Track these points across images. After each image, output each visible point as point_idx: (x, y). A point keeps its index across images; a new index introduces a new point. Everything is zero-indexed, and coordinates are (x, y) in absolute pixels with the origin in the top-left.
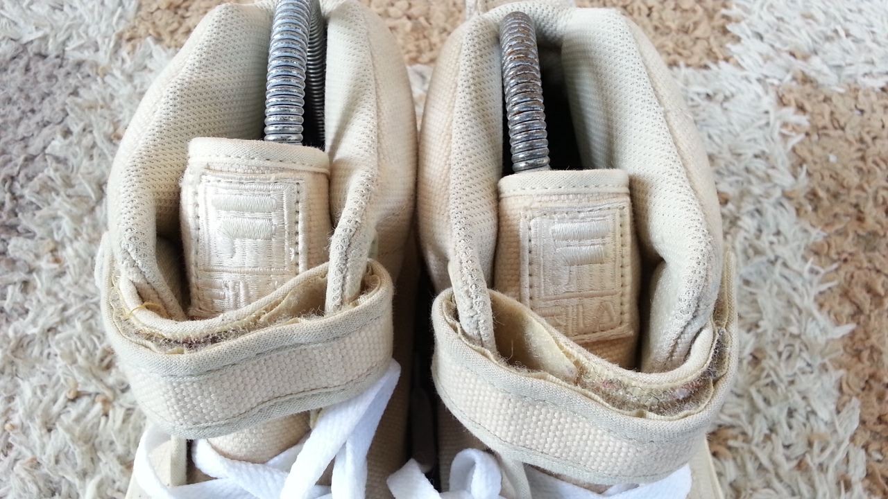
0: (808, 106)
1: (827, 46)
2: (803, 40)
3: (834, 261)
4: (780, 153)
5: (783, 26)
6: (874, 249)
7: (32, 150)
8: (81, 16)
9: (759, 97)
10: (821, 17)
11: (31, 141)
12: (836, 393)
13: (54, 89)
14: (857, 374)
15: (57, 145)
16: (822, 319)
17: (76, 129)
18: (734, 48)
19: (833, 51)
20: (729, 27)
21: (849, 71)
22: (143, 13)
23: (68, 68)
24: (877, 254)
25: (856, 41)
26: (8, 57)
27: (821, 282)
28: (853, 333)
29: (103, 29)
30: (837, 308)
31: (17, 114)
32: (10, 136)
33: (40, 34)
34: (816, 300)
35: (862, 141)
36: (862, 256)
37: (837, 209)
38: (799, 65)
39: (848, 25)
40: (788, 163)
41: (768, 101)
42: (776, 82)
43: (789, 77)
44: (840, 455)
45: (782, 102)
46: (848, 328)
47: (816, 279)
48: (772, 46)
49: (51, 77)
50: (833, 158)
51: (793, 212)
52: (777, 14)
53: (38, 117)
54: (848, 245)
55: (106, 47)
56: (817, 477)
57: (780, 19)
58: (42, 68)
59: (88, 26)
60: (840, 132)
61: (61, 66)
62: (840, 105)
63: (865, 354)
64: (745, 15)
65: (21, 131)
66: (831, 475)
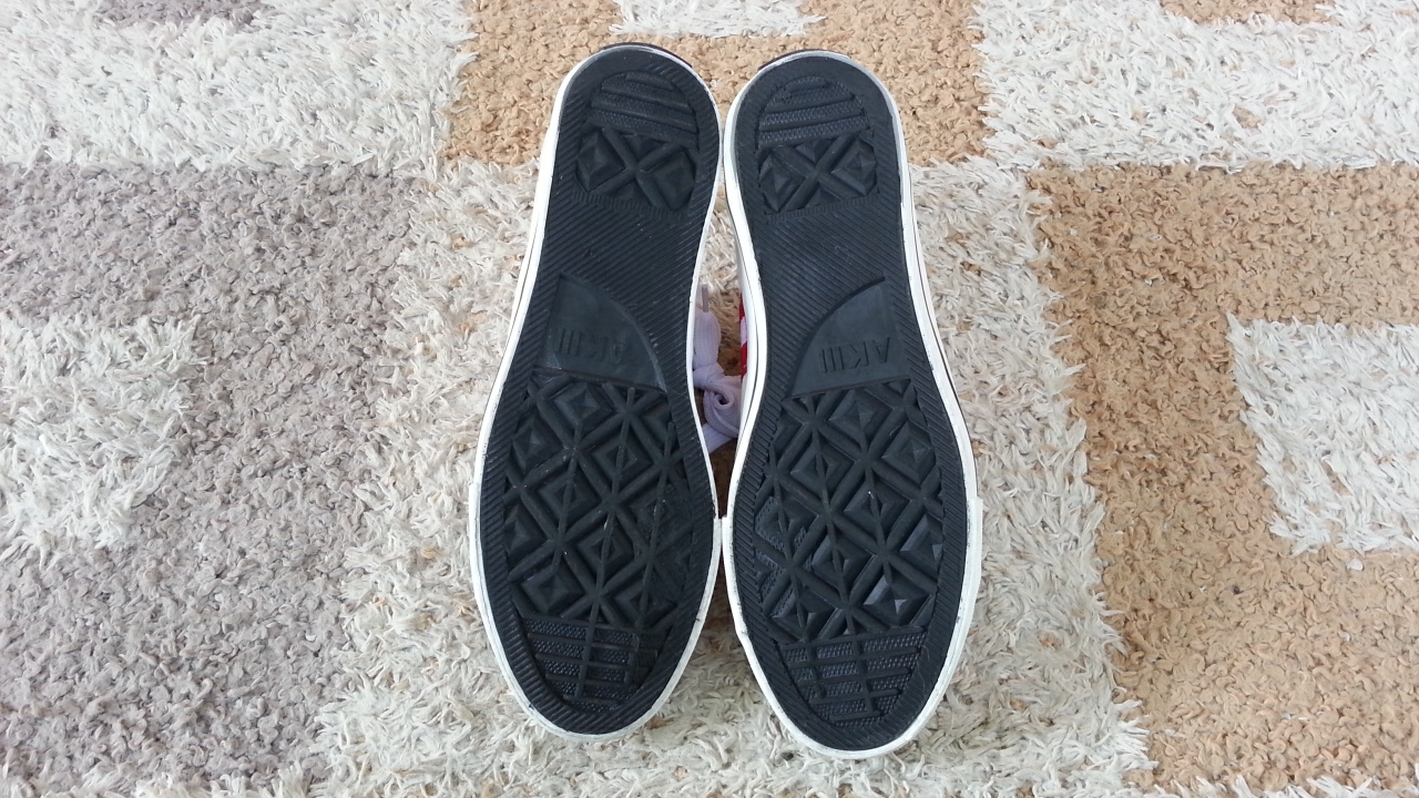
0: (1053, 189)
1: (1073, 132)
2: (1051, 130)
3: (1068, 318)
4: (1027, 231)
5: (1034, 118)
6: (1104, 306)
7: (384, 262)
8: (401, 138)
9: (1009, 183)
10: (1069, 106)
11: (381, 254)
12: (1066, 416)
13: (391, 207)
14: (1082, 401)
15: (406, 256)
16: (1057, 362)
17: (419, 241)
18: (989, 142)
19: (1079, 137)
20: (984, 120)
21: (1091, 154)
22: (456, 133)
23: (400, 186)
24: (1106, 310)
25: (1101, 126)
26: (343, 179)
27: (1056, 335)
28: (1082, 372)
29: (424, 149)
30: (1071, 354)
31: (364, 230)
32: (362, 250)
33: (369, 156)
34: (1051, 348)
35: (1100, 216)
36: (1093, 313)
37: (1072, 276)
38: (1046, 151)
39: (1094, 111)
40: (1033, 239)
41: (1018, 186)
42: (1026, 169)
43: (1038, 163)
44: (1067, 459)
45: (1031, 186)
46: (1077, 368)
47: (1053, 332)
48: (1023, 136)
49: (387, 196)
50: (1073, 232)
51: (1036, 279)
52: (1030, 106)
53: (382, 233)
54: (1082, 304)
55: (432, 167)
56: (1048, 475)
57: (1030, 110)
58: (377, 187)
59: (409, 147)
60: (1081, 209)
61: (392, 185)
62: (1082, 185)
63: (1091, 388)
64: (1000, 109)
65: (371, 244)
66: (1059, 472)
